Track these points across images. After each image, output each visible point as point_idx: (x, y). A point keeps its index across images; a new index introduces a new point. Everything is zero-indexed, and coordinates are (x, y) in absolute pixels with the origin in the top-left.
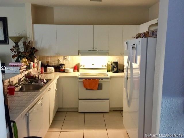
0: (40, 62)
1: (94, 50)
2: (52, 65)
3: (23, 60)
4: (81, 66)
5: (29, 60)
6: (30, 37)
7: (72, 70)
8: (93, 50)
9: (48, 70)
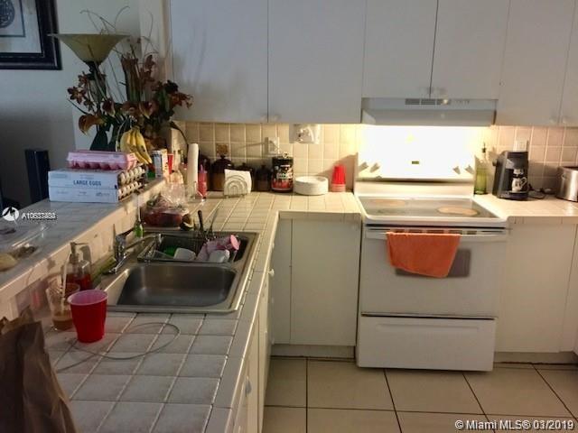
0: (196, 148)
1: (432, 97)
2: (238, 160)
3: (127, 138)
4: (364, 166)
5: (151, 138)
6: (154, 37)
7: (324, 185)
8: (427, 97)
9: (227, 183)
